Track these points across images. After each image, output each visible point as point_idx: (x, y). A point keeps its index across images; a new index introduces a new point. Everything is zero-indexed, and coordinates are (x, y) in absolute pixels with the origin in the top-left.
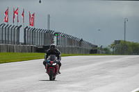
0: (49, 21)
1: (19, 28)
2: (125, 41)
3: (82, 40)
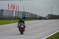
0: (24, 8)
1: (13, 11)
3: (36, 15)
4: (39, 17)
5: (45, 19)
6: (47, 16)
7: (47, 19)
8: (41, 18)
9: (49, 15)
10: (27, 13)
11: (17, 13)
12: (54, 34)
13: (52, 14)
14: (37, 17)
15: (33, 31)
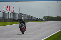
1: (8, 13)
2: (48, 16)
3: (32, 16)
4: (35, 19)
5: (41, 20)
6: (43, 18)
7: (44, 21)
8: (37, 20)
9: (45, 17)
10: (22, 14)
11: (13, 15)
12: (50, 36)
13: (49, 16)
14: (33, 18)
15: (29, 33)
